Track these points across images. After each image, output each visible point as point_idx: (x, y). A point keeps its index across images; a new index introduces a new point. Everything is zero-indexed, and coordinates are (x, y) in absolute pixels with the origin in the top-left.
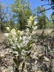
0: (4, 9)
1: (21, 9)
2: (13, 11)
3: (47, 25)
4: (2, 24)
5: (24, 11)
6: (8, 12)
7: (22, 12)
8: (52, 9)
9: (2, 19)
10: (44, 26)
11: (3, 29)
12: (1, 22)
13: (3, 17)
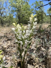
0: (4, 4)
1: (19, 4)
2: (12, 6)
3: (44, 20)
4: (2, 19)
5: (23, 6)
6: (7, 6)
7: (20, 7)
8: (50, 5)
9: (1, 14)
10: (41, 21)
11: (3, 23)
12: (1, 17)
13: (3, 12)
